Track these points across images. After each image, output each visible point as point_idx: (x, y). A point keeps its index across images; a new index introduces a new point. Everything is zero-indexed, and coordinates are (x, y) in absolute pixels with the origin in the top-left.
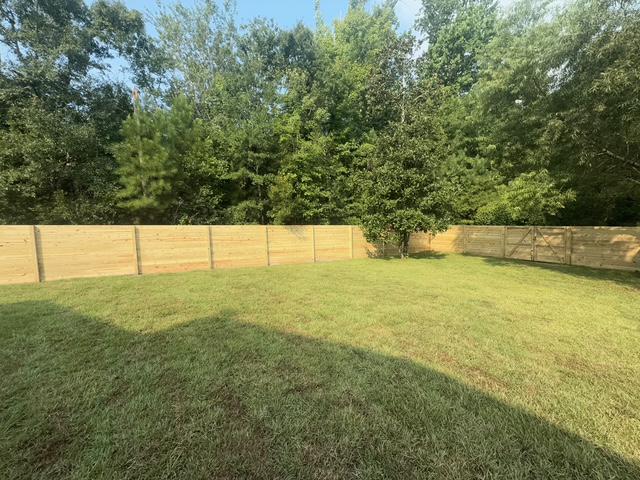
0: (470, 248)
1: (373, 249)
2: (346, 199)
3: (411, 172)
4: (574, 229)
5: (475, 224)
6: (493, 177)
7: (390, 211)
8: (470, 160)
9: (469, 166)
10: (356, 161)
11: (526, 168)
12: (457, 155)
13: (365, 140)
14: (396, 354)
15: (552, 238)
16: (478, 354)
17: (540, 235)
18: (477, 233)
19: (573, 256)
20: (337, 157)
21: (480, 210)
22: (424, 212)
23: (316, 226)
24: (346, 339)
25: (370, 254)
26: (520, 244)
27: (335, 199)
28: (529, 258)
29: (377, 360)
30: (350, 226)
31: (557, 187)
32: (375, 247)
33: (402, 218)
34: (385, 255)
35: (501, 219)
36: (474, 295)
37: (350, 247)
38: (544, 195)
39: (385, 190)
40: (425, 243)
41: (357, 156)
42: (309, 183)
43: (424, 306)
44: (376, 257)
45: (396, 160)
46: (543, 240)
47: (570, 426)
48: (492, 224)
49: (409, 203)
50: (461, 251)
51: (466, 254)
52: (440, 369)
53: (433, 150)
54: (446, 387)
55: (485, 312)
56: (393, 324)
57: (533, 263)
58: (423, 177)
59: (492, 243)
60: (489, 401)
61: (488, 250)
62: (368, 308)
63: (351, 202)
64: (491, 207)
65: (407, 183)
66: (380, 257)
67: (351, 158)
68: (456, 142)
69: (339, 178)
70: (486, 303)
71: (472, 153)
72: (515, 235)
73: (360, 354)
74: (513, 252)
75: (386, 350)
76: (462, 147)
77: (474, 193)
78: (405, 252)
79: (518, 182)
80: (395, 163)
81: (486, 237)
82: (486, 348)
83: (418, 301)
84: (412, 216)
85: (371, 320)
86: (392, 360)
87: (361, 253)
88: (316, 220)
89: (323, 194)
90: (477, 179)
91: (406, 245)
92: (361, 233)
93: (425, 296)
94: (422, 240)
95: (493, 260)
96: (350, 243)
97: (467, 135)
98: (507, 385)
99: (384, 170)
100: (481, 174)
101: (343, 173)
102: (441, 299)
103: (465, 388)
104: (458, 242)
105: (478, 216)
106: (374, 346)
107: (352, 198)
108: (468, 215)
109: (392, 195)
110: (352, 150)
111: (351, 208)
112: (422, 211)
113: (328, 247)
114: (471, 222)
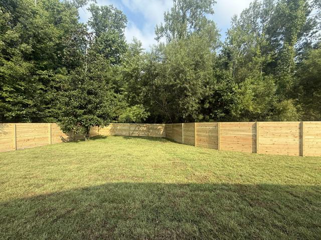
0: (117, 133)
1: (66, 137)
2: (44, 106)
3: (91, 97)
4: (149, 125)
5: (118, 122)
6: (124, 103)
7: (80, 116)
8: (116, 95)
9: (115, 97)
10: (52, 83)
11: (137, 103)
12: (110, 91)
13: (59, 72)
14: (104, 183)
15: (144, 127)
16: (132, 172)
17: (140, 127)
18: (120, 126)
19: (149, 134)
20: (37, 78)
21: (120, 116)
22: (98, 117)
23: (17, 124)
24: (75, 186)
25: (63, 140)
26: (134, 130)
27: (35, 106)
28: (137, 135)
29: (96, 188)
30: (49, 124)
31: (145, 111)
32: (68, 135)
33: (87, 120)
34: (74, 139)
35: (128, 121)
36: (124, 152)
37: (50, 136)
38: (142, 113)
39: (76, 104)
40: (97, 132)
41: (53, 80)
42: (11, 92)
43: (107, 161)
44: (68, 142)
45: (83, 89)
46: (141, 129)
47: (158, 181)
48: (124, 123)
49: (90, 112)
50: (113, 134)
51: (115, 136)
52: (123, 181)
53: (99, 87)
54: (127, 186)
55: (130, 158)
56: (97, 171)
57: (139, 137)
58: (98, 100)
59: (125, 130)
60: (140, 184)
61: (124, 133)
62: (79, 169)
63: (49, 108)
64: (124, 116)
65: (90, 102)
66: (71, 141)
67: (49, 81)
68: (110, 86)
69: (38, 92)
70: (129, 154)
71: (116, 92)
72: (133, 127)
73: (87, 189)
74: (133, 133)
75: (99, 183)
76: (112, 88)
77: (118, 109)
78: (87, 137)
79: (135, 108)
80: (82, 91)
81: (123, 128)
82: (134, 169)
83: (103, 159)
84: (92, 119)
85: (85, 173)
86: (104, 185)
87: (57, 140)
88: (18, 119)
89: (26, 101)
90: (119, 103)
91: (88, 133)
92: (59, 128)
93: (105, 157)
94: (95, 130)
95: (126, 137)
96: (49, 134)
97: (114, 84)
98: (143, 178)
99: (75, 93)
100: (120, 102)
101: (41, 89)
102: (113, 157)
103: (132, 184)
104: (112, 130)
105: (119, 119)
106: (92, 184)
107: (50, 106)
108: (115, 119)
109: (81, 107)
110: (49, 76)
111: (49, 112)
112: (97, 116)
113: (29, 138)
114: (117, 121)
